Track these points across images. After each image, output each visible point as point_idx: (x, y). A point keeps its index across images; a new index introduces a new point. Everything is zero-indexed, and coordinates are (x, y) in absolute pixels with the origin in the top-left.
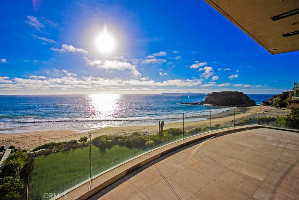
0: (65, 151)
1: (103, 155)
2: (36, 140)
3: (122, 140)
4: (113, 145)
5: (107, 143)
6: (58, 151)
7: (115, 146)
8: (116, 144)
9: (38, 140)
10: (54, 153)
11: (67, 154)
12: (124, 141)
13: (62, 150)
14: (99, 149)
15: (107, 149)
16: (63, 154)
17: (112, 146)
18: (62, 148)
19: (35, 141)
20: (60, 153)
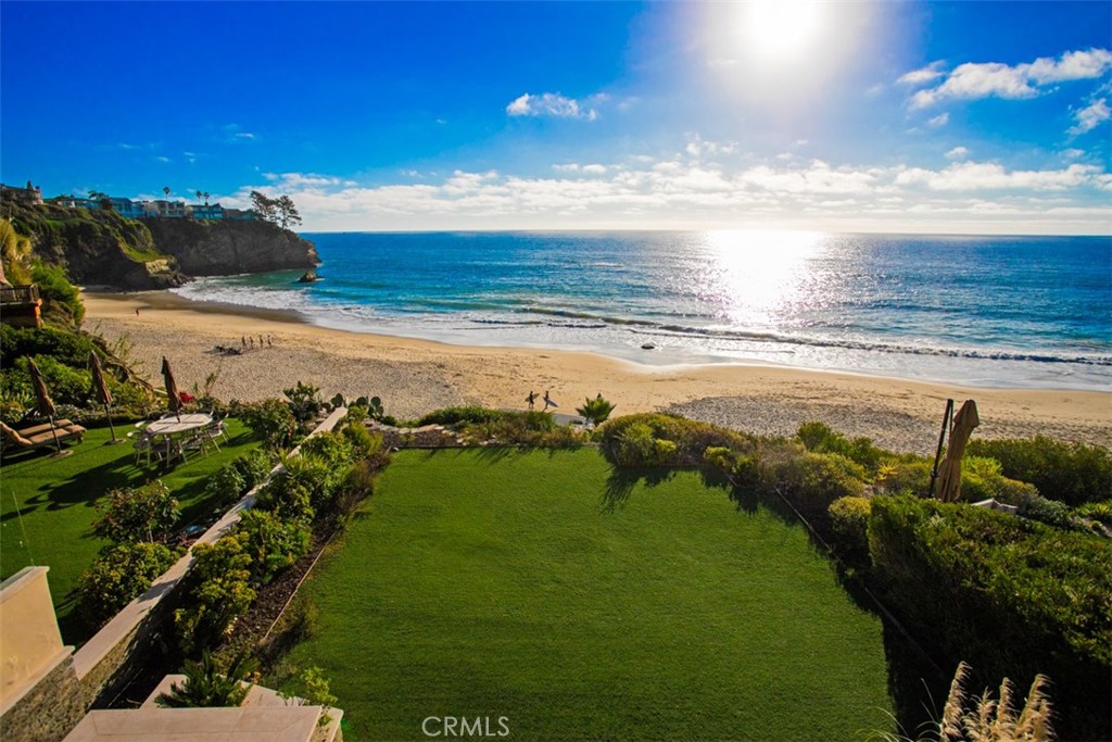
0: (495, 447)
1: (612, 505)
2: (504, 374)
3: (724, 454)
4: (676, 468)
5: (656, 453)
6: (472, 446)
7: (684, 475)
8: (688, 468)
9: (508, 375)
10: (458, 450)
11: (493, 462)
12: (731, 459)
13: (486, 443)
14: (610, 473)
15: (642, 481)
16: (482, 459)
17: (671, 474)
18: (489, 437)
19: (500, 377)
20: (477, 451)
